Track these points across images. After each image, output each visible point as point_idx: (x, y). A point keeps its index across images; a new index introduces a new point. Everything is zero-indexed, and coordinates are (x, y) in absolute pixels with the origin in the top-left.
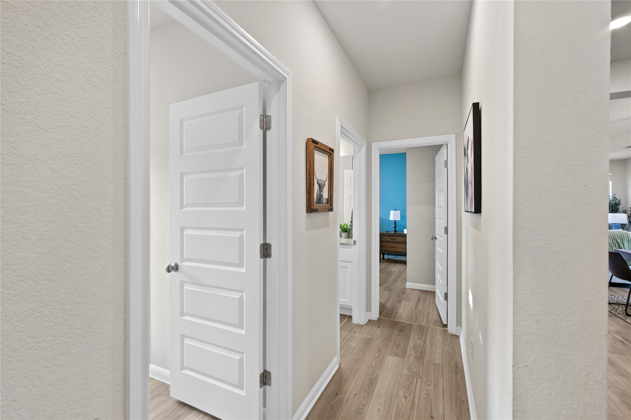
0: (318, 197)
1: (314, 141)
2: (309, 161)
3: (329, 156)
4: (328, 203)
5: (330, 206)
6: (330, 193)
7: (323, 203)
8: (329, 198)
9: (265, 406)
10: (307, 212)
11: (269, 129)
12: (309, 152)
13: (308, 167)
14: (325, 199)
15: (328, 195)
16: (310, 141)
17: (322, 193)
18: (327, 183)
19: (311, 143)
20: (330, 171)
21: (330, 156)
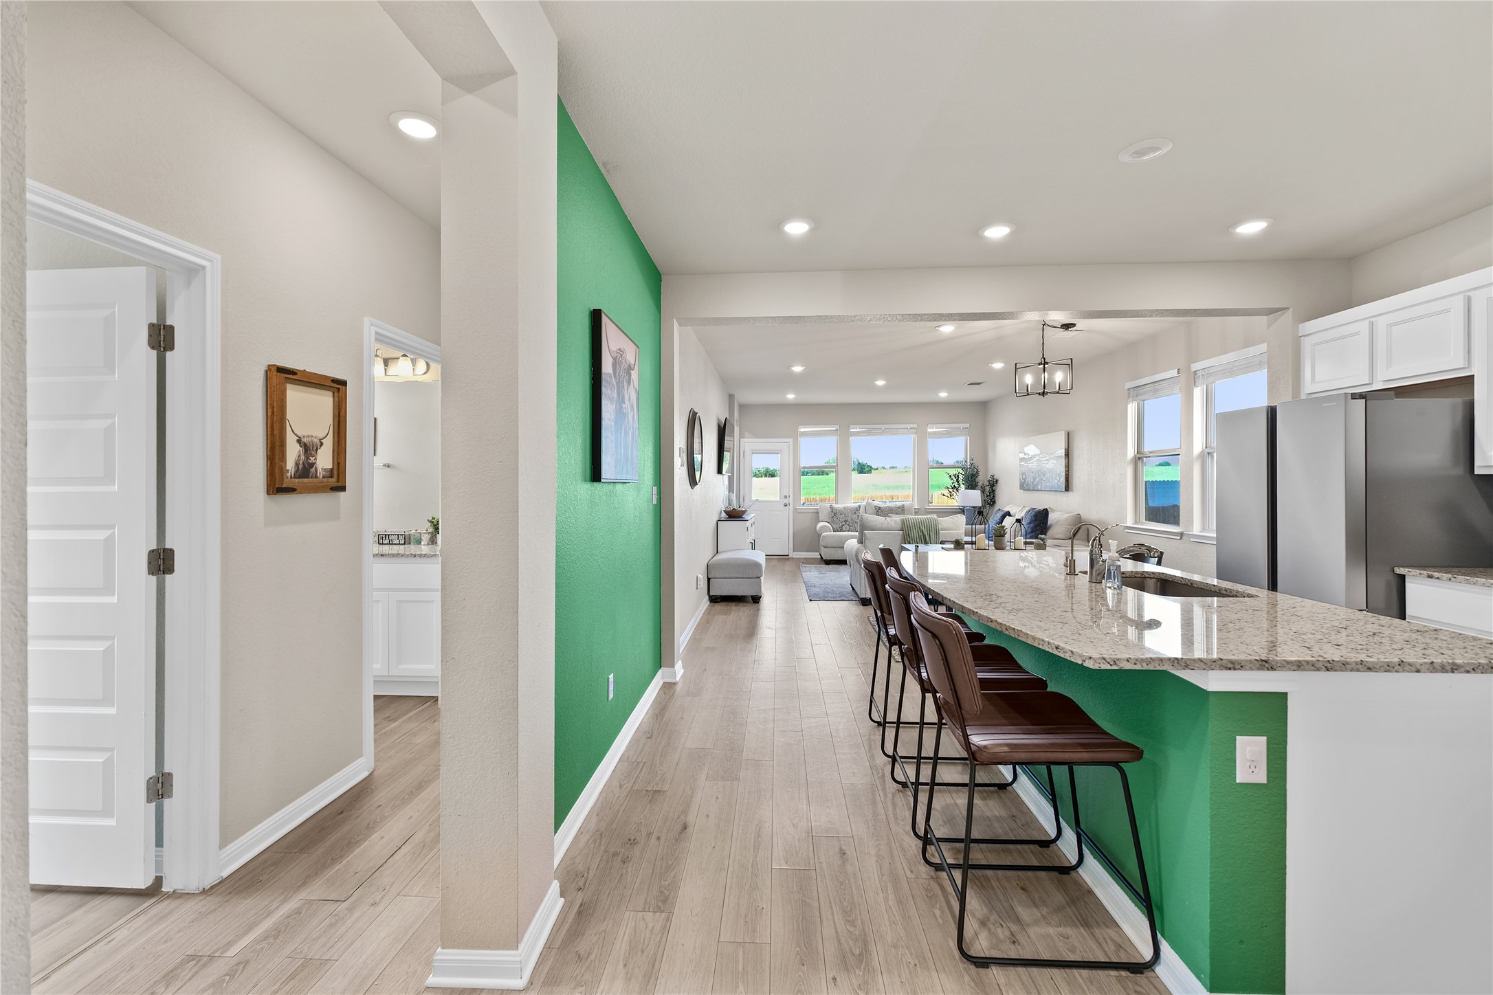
0: (301, 467)
1: (281, 370)
2: (271, 404)
3: (333, 393)
4: (331, 477)
5: (338, 482)
6: (336, 458)
7: (316, 477)
8: (336, 467)
9: (159, 842)
10: (268, 494)
11: (172, 348)
12: (271, 388)
13: (269, 414)
14: (324, 470)
15: (333, 462)
16: (274, 369)
17: (312, 459)
18: (328, 443)
19: (275, 373)
20: (337, 419)
21: (336, 394)
